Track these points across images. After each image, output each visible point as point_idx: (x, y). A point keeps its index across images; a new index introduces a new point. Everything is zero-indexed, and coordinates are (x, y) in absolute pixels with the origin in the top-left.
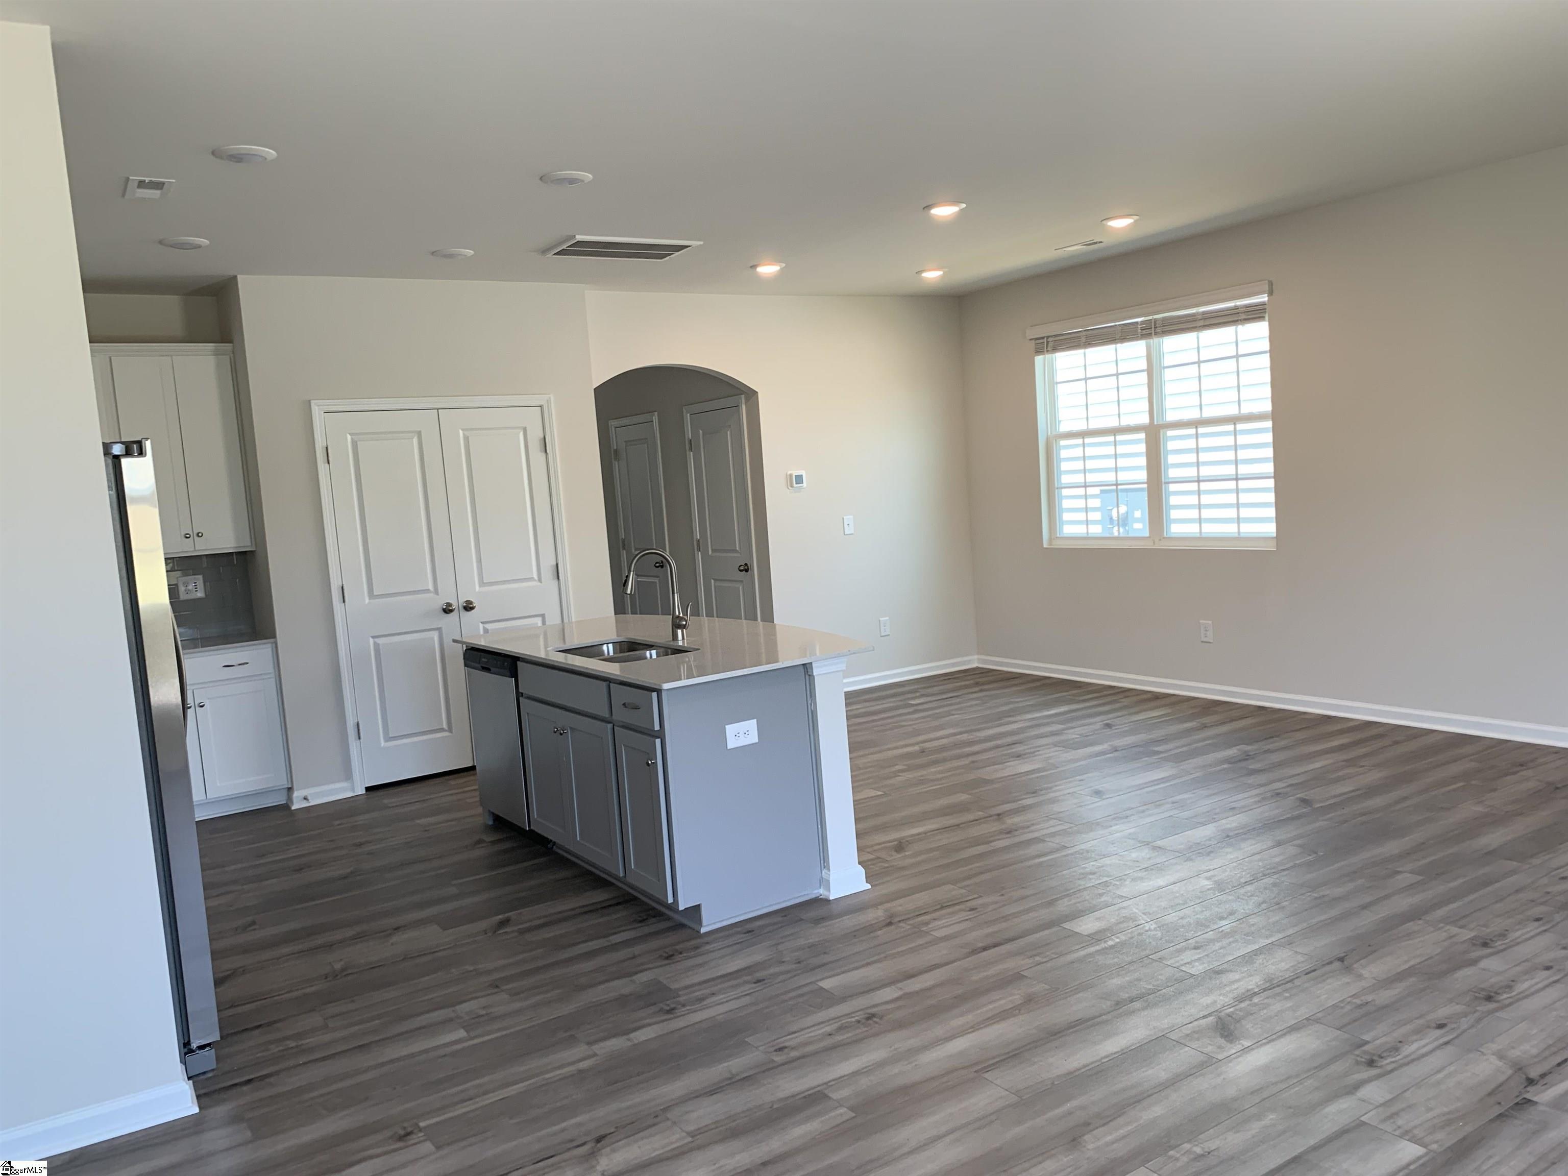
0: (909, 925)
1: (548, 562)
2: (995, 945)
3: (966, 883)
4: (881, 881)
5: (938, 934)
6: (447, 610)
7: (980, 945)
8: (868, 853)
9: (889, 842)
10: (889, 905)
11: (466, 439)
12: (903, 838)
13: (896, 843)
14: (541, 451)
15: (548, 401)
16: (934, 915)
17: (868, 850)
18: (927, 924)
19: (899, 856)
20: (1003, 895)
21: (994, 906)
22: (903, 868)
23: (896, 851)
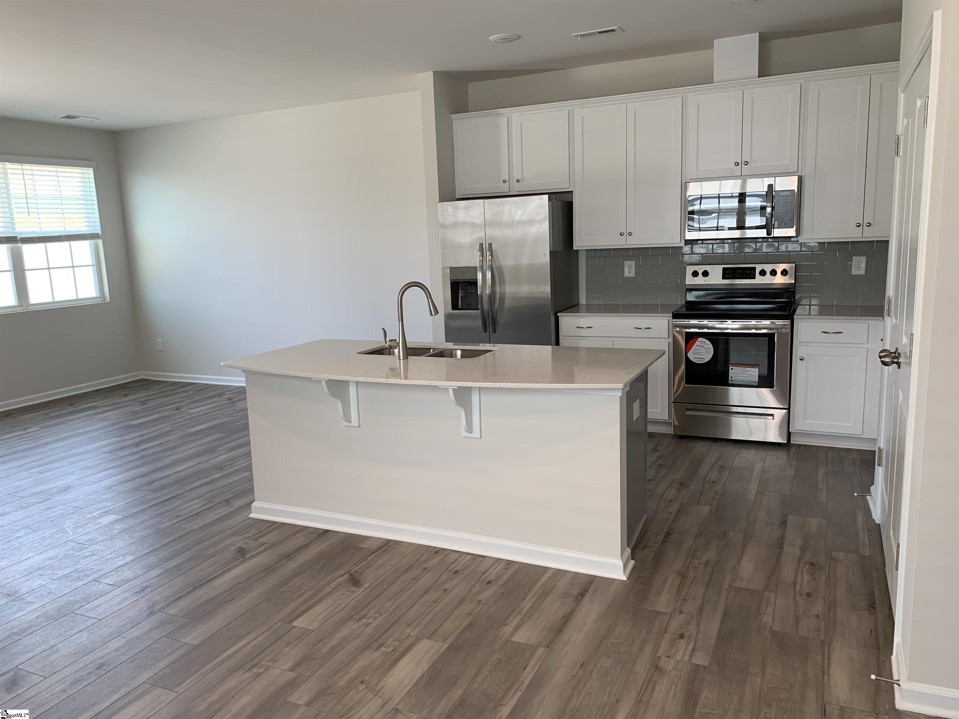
0: (215, 502)
2: (164, 501)
3: (184, 532)
4: (245, 522)
5: (197, 501)
7: (174, 500)
8: (266, 543)
9: (253, 557)
10: (232, 509)
12: (243, 562)
13: (247, 556)
16: (201, 509)
17: (267, 545)
18: (205, 505)
19: (239, 544)
20: (158, 528)
21: (164, 521)
22: (232, 535)
23: (244, 549)
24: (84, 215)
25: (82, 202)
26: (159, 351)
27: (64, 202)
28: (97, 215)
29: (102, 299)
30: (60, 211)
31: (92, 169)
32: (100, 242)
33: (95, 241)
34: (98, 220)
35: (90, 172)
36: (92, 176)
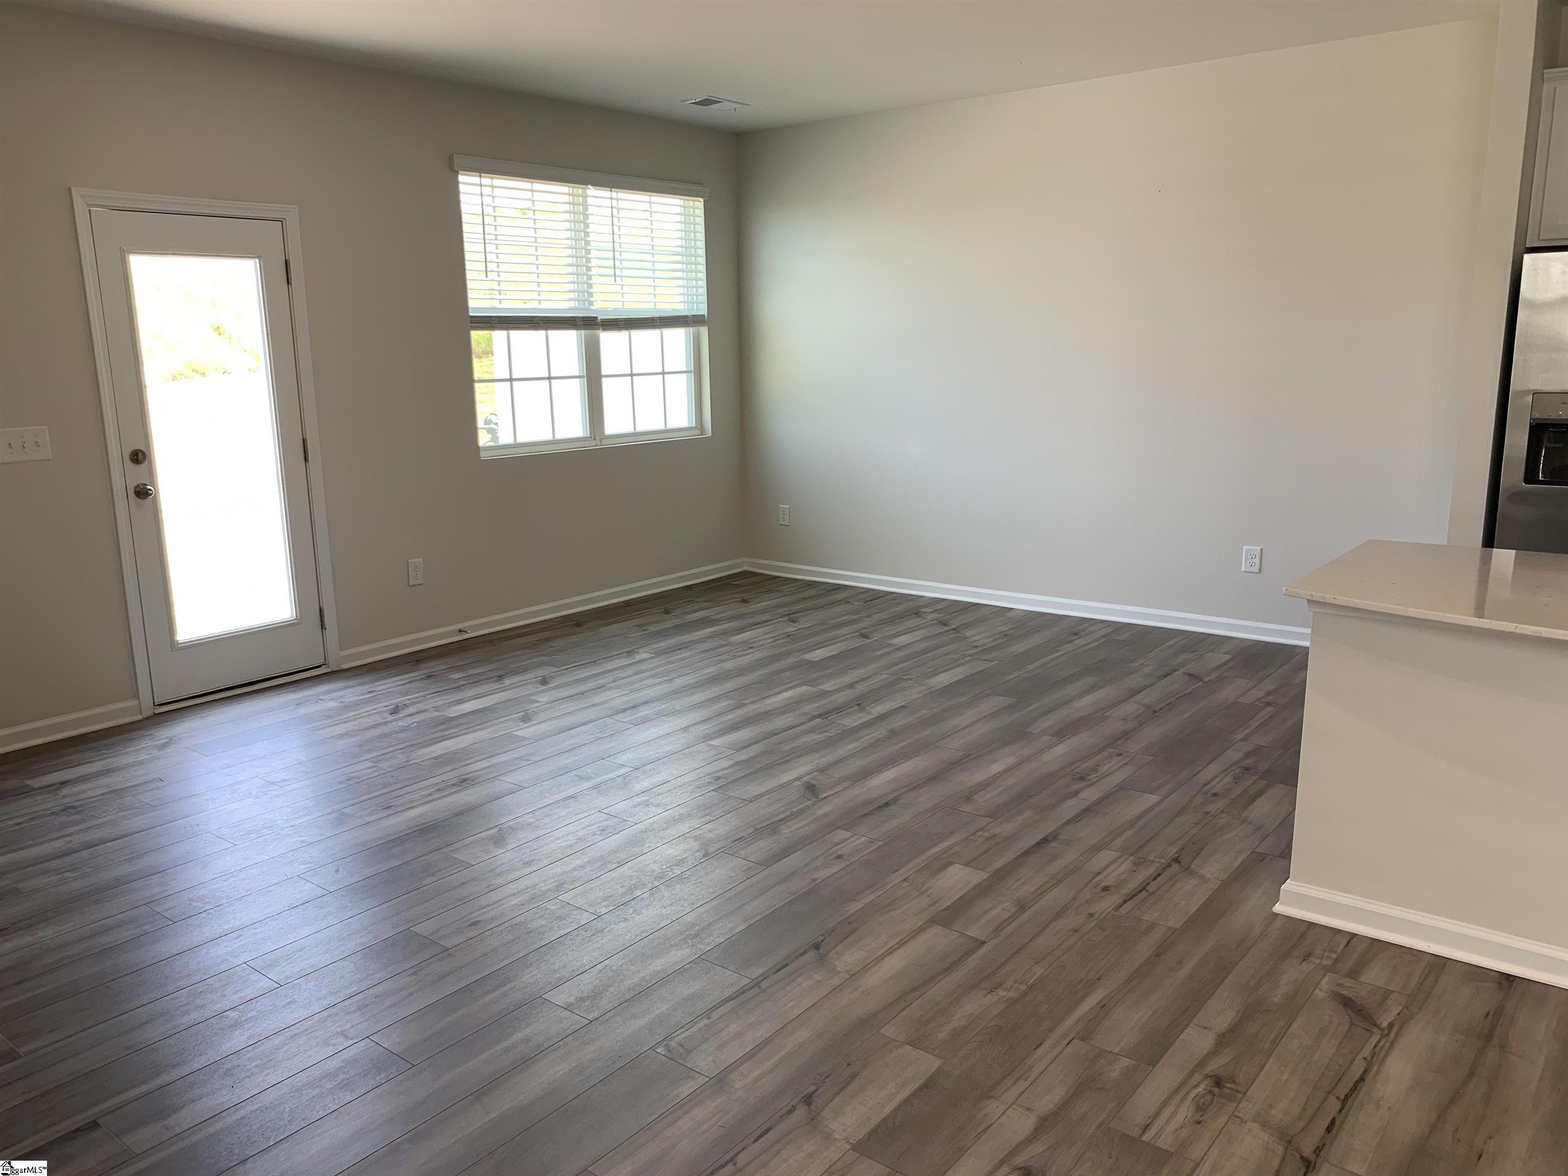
24: (680, 282)
25: (679, 258)
26: (780, 525)
27: (657, 258)
28: (703, 283)
29: (698, 432)
30: (650, 274)
31: (702, 200)
32: (704, 331)
33: (696, 328)
34: (703, 291)
35: (698, 205)
36: (700, 212)
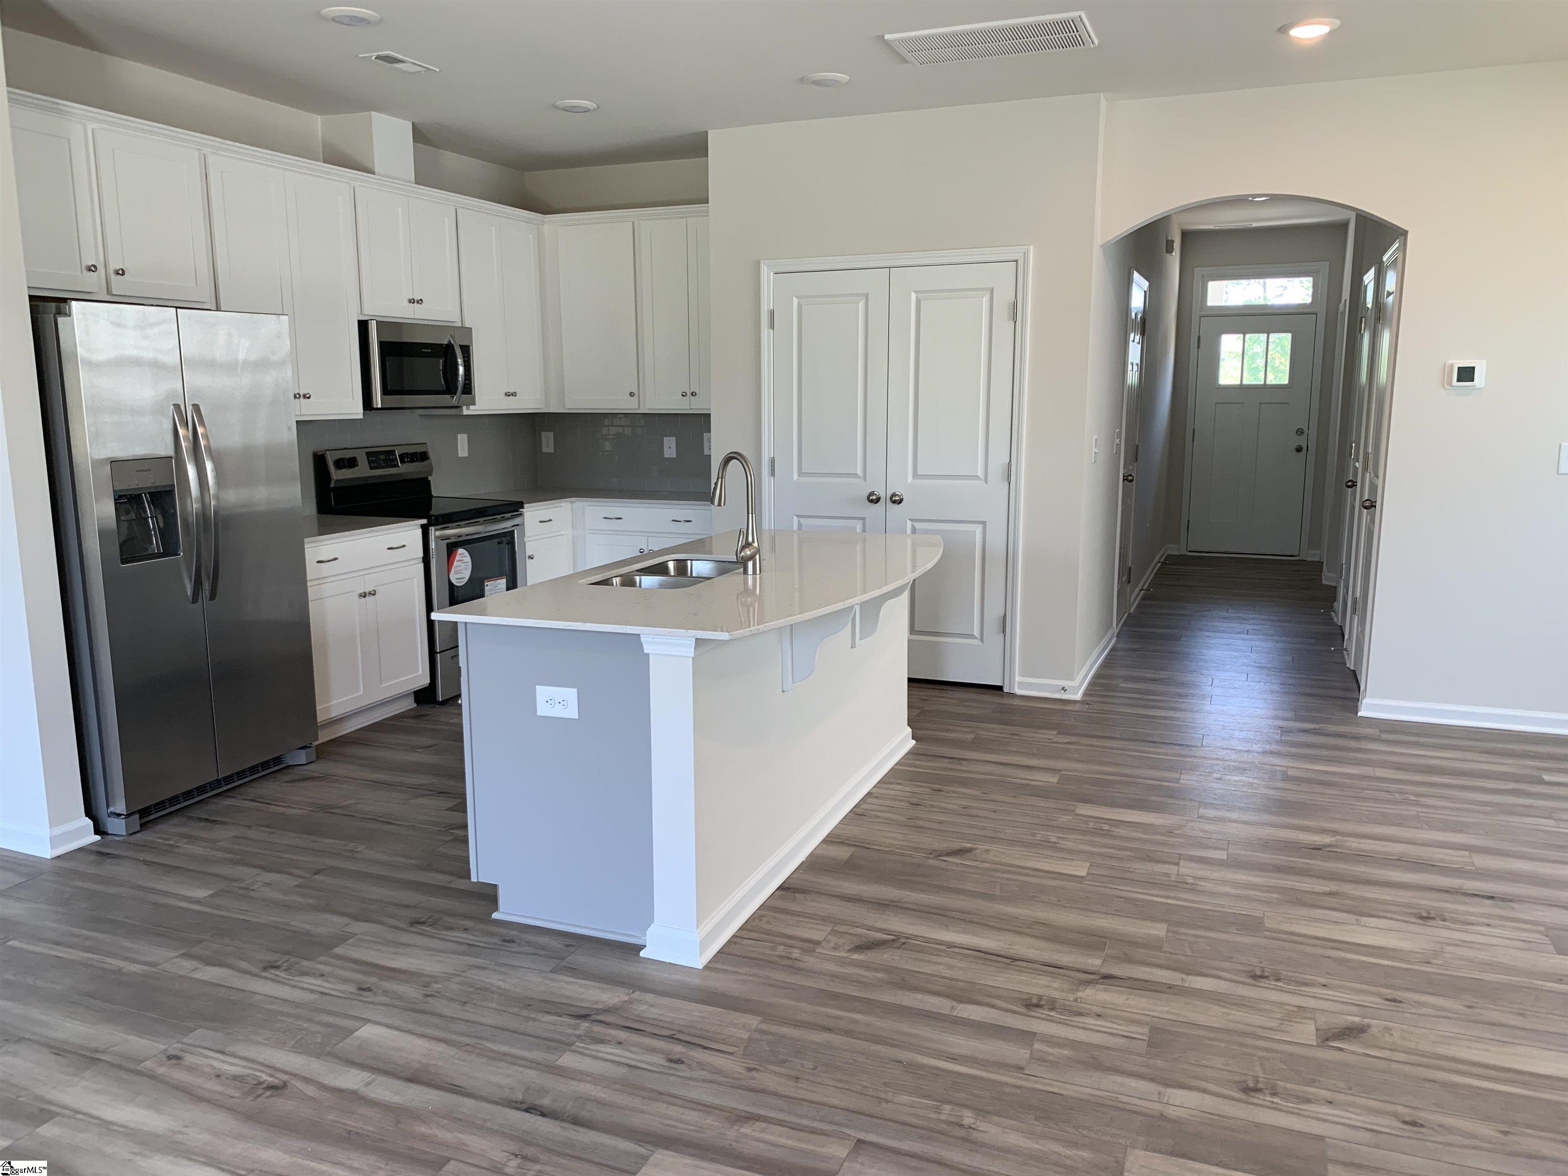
1: (999, 458)
6: (874, 500)
11: (918, 302)
14: (1009, 320)
15: (1026, 255)
